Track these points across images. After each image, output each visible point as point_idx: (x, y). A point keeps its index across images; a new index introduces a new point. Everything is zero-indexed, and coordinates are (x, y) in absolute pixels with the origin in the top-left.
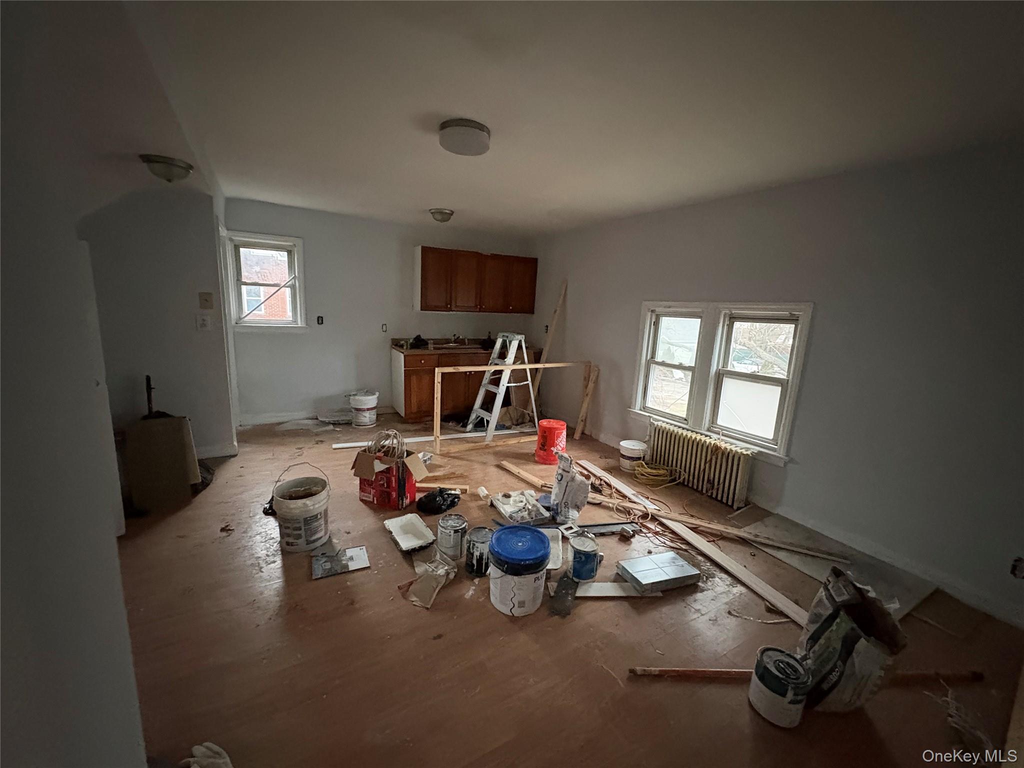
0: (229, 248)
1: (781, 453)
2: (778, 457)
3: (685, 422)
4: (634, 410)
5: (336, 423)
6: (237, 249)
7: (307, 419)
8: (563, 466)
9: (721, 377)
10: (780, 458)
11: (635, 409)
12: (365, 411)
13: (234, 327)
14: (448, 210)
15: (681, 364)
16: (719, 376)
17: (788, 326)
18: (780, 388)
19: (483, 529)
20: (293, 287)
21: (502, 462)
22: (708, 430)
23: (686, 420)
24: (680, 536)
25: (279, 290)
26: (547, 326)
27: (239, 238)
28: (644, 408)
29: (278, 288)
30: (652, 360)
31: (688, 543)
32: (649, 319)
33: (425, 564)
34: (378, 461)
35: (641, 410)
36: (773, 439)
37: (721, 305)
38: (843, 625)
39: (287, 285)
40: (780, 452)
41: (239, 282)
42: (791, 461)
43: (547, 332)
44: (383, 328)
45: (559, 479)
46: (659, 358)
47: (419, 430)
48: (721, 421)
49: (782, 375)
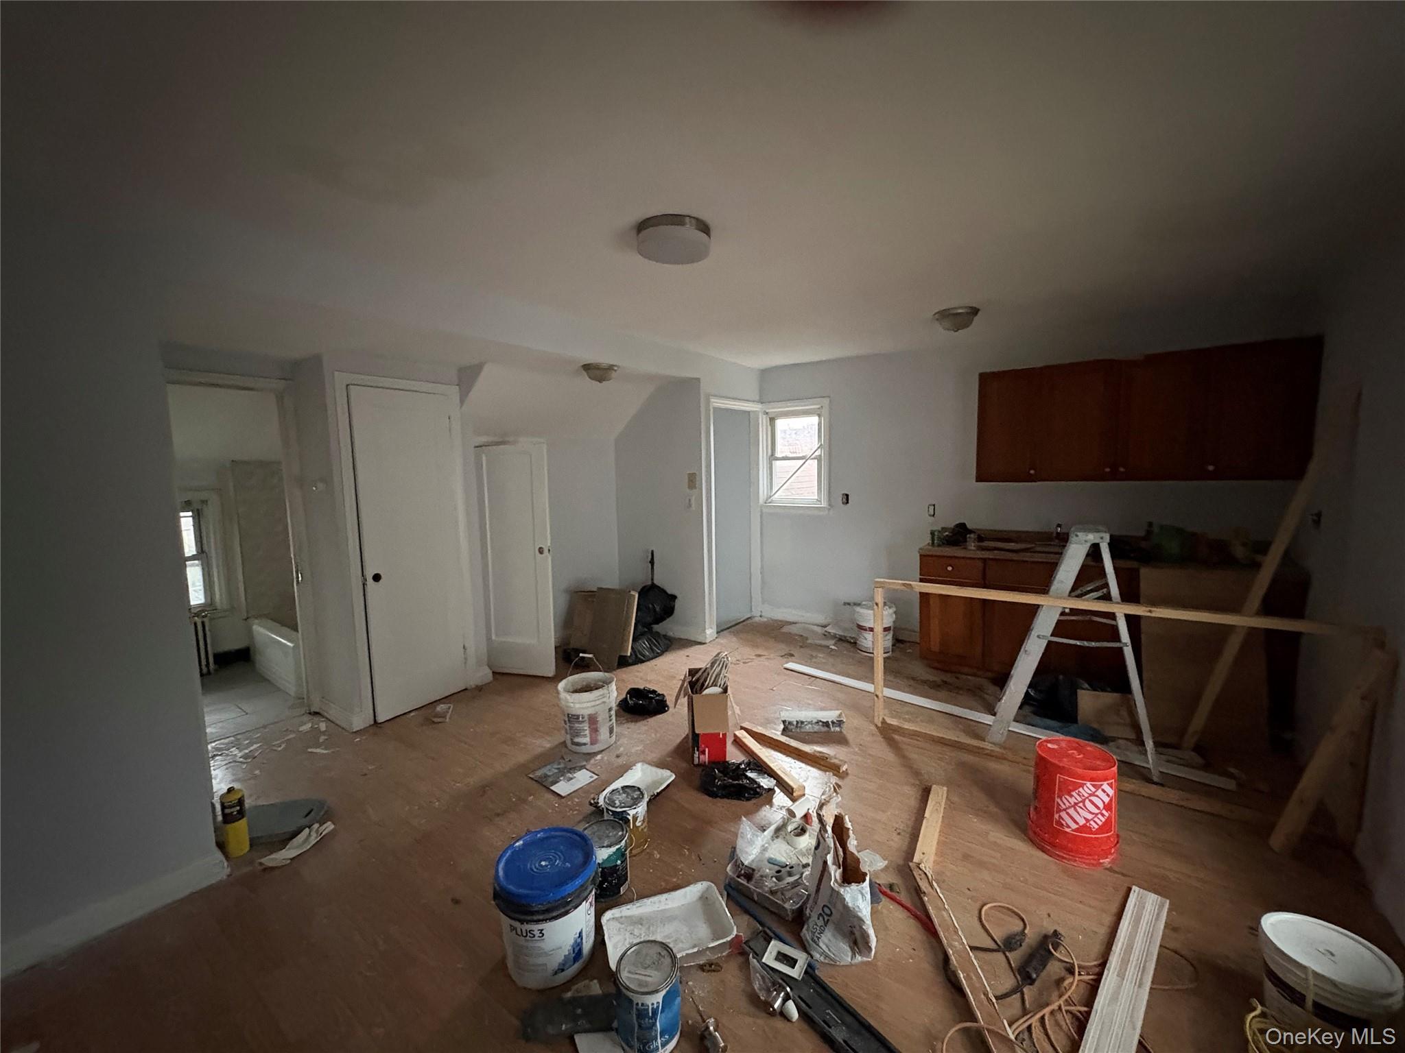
0: (763, 421)
5: (843, 638)
6: (772, 420)
7: (818, 626)
12: (866, 630)
13: (762, 506)
20: (819, 459)
25: (804, 463)
27: (773, 410)
29: (804, 460)
39: (812, 457)
41: (772, 457)
44: (928, 511)
47: (935, 686)
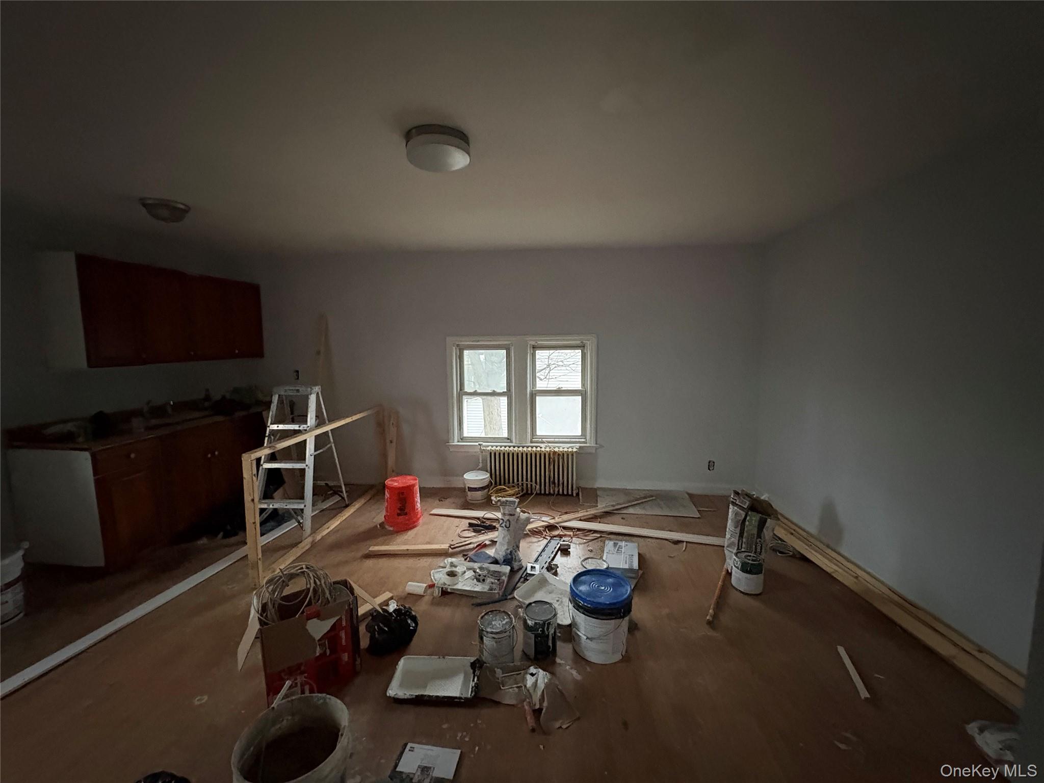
1: (592, 443)
2: (590, 447)
3: (509, 441)
4: (453, 444)
8: (509, 511)
9: (534, 396)
10: (593, 447)
11: (453, 442)
14: (182, 204)
15: (494, 391)
16: (532, 395)
17: (577, 351)
18: (580, 397)
19: (530, 606)
21: (370, 549)
22: (531, 442)
23: (508, 439)
24: (586, 530)
26: (297, 372)
28: (461, 439)
30: (462, 392)
31: (595, 532)
32: (454, 352)
33: (503, 692)
34: (315, 620)
35: (458, 442)
36: (581, 435)
37: (528, 338)
38: (754, 518)
40: (590, 443)
42: (601, 446)
43: (298, 379)
45: (508, 526)
46: (468, 389)
48: (539, 433)
49: (578, 386)
